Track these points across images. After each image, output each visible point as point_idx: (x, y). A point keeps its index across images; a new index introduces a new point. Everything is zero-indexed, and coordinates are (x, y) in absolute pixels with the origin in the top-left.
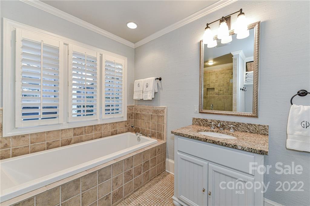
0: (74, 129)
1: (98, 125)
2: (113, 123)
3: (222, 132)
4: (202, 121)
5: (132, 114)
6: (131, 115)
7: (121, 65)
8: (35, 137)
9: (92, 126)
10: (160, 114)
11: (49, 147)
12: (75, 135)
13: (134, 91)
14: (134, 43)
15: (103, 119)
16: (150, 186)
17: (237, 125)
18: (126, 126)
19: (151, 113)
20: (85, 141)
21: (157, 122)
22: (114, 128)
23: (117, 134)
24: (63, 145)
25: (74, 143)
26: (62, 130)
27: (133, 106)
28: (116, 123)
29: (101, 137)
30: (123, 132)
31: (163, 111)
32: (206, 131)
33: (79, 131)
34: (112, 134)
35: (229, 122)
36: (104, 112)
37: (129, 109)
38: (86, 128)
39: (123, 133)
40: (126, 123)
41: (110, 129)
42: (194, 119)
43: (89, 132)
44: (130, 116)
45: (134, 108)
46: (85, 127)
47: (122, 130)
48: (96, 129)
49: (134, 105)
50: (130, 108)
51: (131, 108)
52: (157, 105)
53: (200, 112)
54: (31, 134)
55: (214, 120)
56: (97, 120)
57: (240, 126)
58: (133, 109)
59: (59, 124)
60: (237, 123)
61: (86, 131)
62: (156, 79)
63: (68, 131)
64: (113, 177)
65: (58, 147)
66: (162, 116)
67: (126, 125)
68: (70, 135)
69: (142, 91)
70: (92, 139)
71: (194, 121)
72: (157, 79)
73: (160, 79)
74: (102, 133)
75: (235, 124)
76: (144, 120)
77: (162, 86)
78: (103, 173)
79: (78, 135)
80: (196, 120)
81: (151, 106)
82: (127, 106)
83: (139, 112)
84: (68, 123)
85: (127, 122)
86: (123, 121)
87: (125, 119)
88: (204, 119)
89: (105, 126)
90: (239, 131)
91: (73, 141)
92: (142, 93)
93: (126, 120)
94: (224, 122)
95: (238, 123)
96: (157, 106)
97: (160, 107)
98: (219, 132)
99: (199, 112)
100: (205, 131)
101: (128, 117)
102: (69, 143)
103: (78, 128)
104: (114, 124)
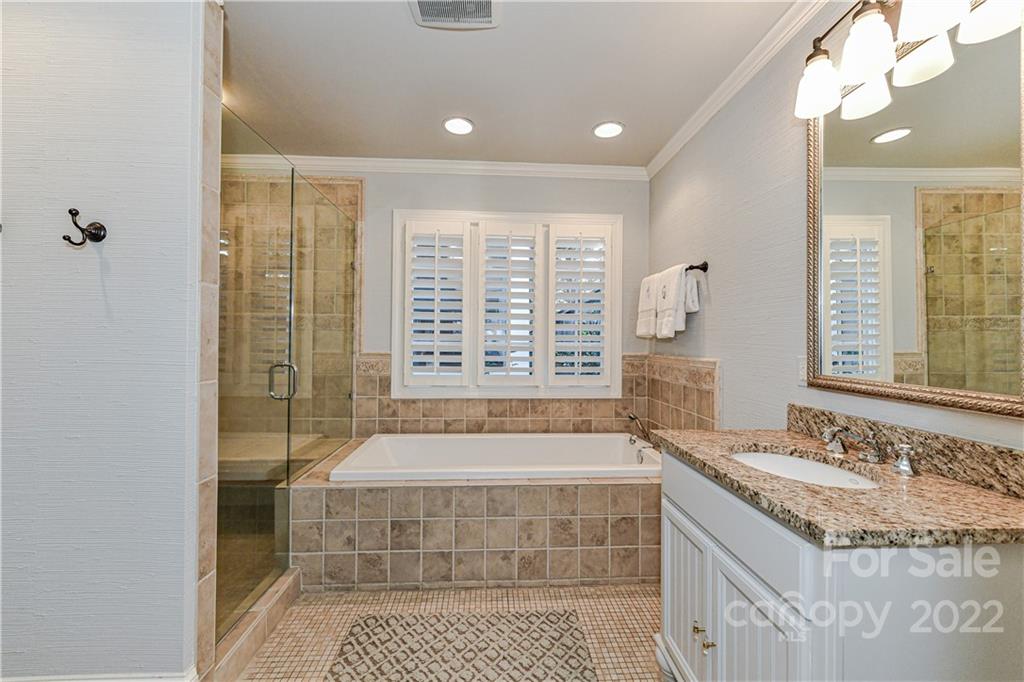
0: (490, 401)
1: (540, 400)
2: (580, 402)
3: (857, 470)
4: (818, 421)
5: (639, 381)
6: (638, 384)
7: (602, 241)
8: (428, 405)
9: (526, 400)
10: (704, 386)
11: (448, 428)
12: (490, 414)
13: (640, 310)
14: (646, 166)
15: (551, 387)
16: (631, 594)
17: (946, 452)
18: (618, 414)
19: (683, 382)
20: (510, 432)
21: (698, 413)
22: (581, 414)
23: (590, 431)
24: (469, 431)
25: (489, 432)
26: (468, 400)
27: (646, 357)
28: (589, 400)
29: (546, 431)
30: (609, 428)
31: (710, 374)
32: (796, 454)
33: (499, 408)
34: (576, 430)
35: (913, 433)
36: (553, 369)
37: (629, 364)
38: (514, 404)
39: (608, 432)
40: (620, 405)
41: (569, 415)
42: (792, 407)
43: (519, 413)
44: (631, 385)
45: (646, 362)
46: (511, 400)
47: (605, 424)
48: (534, 410)
49: (646, 353)
50: (631, 363)
51: (636, 363)
52: (699, 356)
53: (811, 385)
54: (424, 400)
55: (858, 418)
56: (537, 387)
57: (961, 456)
58: (643, 365)
59: (461, 387)
60: (945, 441)
61: (513, 410)
62: (687, 270)
63: (478, 404)
64: (521, 517)
65: (461, 432)
66: (709, 392)
67: (620, 410)
68: (481, 412)
69: (654, 312)
70: (526, 431)
71: (792, 416)
72: (691, 268)
73: (704, 267)
74: (548, 421)
75: (940, 447)
76: (667, 401)
77: (708, 291)
78: (498, 498)
79: (496, 416)
80: (797, 413)
81: (683, 358)
82: (624, 357)
83: (657, 377)
84: (478, 386)
85: (624, 403)
86: (609, 400)
87: (616, 393)
88: (823, 413)
89: (558, 404)
90: (955, 478)
91: (486, 427)
92: (653, 318)
93: (620, 397)
94: (892, 428)
95: (954, 441)
96: (697, 359)
97: (703, 363)
98: (847, 465)
99: (806, 384)
100: (792, 454)
101: (627, 390)
102: (478, 428)
103: (497, 401)
104: (581, 405)
